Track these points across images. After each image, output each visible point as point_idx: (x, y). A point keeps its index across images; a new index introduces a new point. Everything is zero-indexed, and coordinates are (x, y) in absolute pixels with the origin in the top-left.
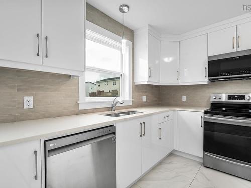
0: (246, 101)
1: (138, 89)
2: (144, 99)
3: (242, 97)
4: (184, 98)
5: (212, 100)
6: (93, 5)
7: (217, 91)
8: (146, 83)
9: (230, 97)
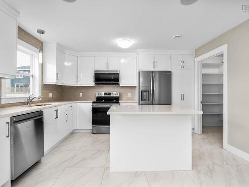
0: (112, 96)
1: (46, 87)
2: (51, 95)
3: (110, 94)
4: (81, 95)
5: (97, 96)
6: (23, 28)
7: (99, 90)
8: (54, 84)
9: (106, 94)
